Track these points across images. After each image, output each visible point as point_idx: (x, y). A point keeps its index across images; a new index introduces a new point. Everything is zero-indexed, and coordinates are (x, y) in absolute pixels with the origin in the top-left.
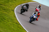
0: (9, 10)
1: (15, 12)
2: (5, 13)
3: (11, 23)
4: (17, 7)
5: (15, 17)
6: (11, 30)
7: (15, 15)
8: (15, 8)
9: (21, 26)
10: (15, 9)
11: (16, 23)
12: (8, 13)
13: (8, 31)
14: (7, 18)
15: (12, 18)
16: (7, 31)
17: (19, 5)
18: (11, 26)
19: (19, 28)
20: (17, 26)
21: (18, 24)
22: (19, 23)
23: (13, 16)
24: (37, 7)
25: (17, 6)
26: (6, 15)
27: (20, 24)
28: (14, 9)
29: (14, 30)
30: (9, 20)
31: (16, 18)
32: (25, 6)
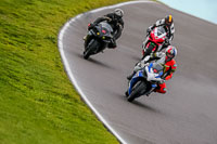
0: (34, 37)
2: (16, 49)
3: (41, 94)
5: (60, 67)
7: (62, 61)
8: (61, 28)
9: (89, 108)
11: (66, 96)
12: (30, 53)
13: (30, 131)
14: (26, 72)
16: (24, 132)
18: (43, 110)
19: (78, 120)
20: (68, 109)
21: (76, 101)
23: (53, 65)
24: (155, 26)
25: (68, 19)
26: (20, 59)
27: (82, 99)
28: (57, 34)
29: (55, 127)
31: (66, 72)
32: (104, 24)
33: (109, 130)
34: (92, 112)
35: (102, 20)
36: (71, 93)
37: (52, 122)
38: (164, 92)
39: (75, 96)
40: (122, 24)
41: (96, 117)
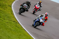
0: (5, 5)
1: (12, 7)
4: (14, 2)
6: (8, 30)
7: (13, 12)
8: (13, 3)
9: (20, 25)
10: (13, 4)
11: (14, 21)
14: (3, 15)
15: (8, 15)
16: (3, 31)
20: (14, 25)
21: (17, 23)
23: (10, 13)
27: (18, 22)
29: (11, 30)
31: (14, 15)
32: (25, 5)
33: (26, 31)
34: (21, 26)
35: (24, 3)
36: (15, 21)
37: (10, 29)
38: (44, 26)
39: (16, 21)
40: (30, 5)
41: (22, 27)
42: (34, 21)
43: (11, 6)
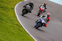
0: (8, 8)
1: (15, 10)
2: (2, 11)
4: (17, 5)
5: (15, 17)
6: (11, 34)
7: (16, 15)
8: (15, 5)
9: (23, 28)
10: (16, 7)
12: (6, 13)
13: (6, 35)
14: (5, 18)
17: (20, 2)
18: (10, 29)
20: (17, 29)
21: (20, 26)
22: (20, 24)
23: (13, 16)
24: (41, 6)
25: (17, 3)
27: (21, 26)
28: (14, 7)
29: (14, 34)
30: (8, 21)
31: (17, 18)
32: (28, 6)
33: (29, 35)
36: (18, 24)
37: (13, 32)
42: (36, 22)
43: (13, 9)
